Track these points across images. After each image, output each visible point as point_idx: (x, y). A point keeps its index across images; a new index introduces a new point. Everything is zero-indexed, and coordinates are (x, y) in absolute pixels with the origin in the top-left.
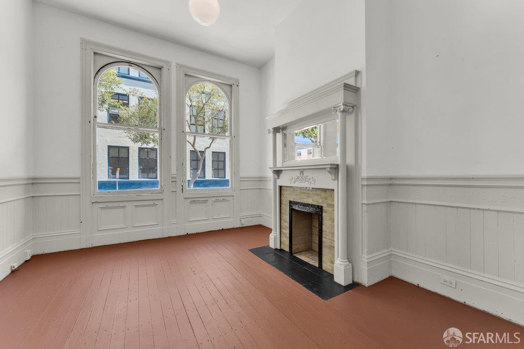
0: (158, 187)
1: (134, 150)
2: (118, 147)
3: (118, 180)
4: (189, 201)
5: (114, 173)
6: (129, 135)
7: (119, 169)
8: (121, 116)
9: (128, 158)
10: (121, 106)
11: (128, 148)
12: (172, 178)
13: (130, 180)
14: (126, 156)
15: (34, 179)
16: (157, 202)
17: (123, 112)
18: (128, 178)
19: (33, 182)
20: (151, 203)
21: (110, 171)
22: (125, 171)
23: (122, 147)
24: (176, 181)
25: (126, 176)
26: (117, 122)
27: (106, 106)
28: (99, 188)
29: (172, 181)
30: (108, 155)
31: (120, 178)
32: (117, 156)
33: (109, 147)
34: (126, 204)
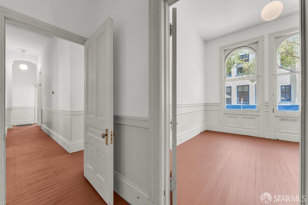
0: (256, 109)
1: (252, 87)
2: (243, 86)
3: (243, 105)
4: (279, 118)
5: (240, 101)
7: (243, 98)
8: (244, 68)
9: (248, 92)
10: (243, 62)
11: (248, 86)
12: (265, 103)
13: (250, 105)
14: (248, 90)
15: (206, 104)
16: (255, 117)
17: (245, 65)
18: (249, 104)
19: (206, 105)
20: (252, 117)
21: (238, 99)
22: (247, 100)
23: (245, 86)
24: (268, 106)
25: (247, 103)
26: (241, 72)
27: (235, 65)
28: (227, 108)
29: (265, 106)
30: (237, 91)
31: (243, 104)
32: (242, 91)
33: (238, 87)
34: (238, 116)
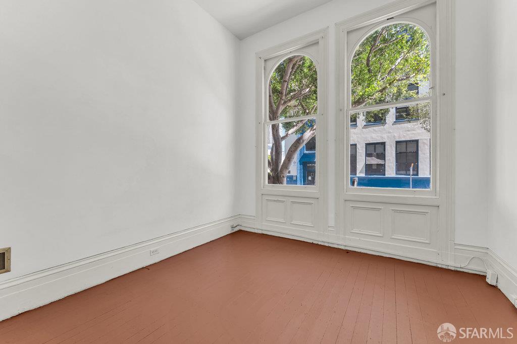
1: (424, 143)
2: (406, 142)
6: (424, 126)
7: (413, 164)
9: (417, 153)
11: (417, 141)
14: (415, 150)
18: (418, 175)
23: (410, 141)
30: (396, 151)
32: (405, 151)
33: (397, 142)
